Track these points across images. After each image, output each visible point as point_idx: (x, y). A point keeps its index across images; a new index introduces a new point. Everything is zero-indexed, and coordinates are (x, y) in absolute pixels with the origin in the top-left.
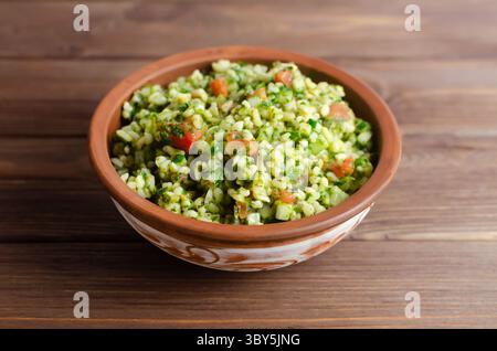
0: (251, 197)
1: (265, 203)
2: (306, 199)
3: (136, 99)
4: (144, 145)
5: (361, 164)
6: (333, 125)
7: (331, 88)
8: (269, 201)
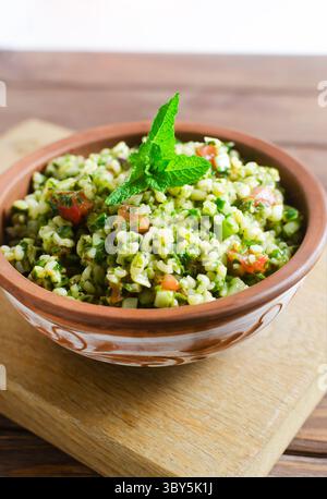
0: (127, 280)
1: (143, 288)
2: (196, 288)
3: (50, 168)
4: (39, 215)
5: (276, 256)
6: (252, 209)
7: (263, 170)
8: (149, 285)
